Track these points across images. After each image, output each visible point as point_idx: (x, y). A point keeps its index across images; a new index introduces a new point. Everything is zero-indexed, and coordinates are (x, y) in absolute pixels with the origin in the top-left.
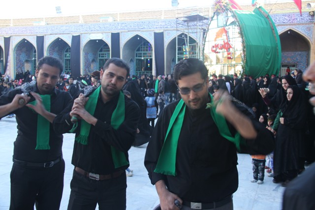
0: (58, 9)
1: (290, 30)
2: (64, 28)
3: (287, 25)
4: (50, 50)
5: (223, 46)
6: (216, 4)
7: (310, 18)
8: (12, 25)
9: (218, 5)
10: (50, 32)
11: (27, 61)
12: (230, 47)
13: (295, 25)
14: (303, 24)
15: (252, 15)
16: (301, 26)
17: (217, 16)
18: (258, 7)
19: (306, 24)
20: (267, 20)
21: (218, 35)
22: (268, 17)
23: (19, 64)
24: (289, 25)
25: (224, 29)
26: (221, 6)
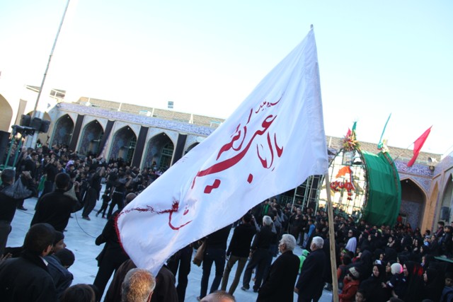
0: (171, 104)
1: (408, 180)
2: (172, 124)
3: (406, 174)
4: (151, 143)
5: (344, 185)
6: (345, 142)
7: (430, 172)
8: (119, 110)
9: (347, 142)
10: (156, 125)
11: (123, 148)
12: (352, 188)
13: (414, 175)
14: (422, 176)
15: (376, 157)
16: (420, 178)
17: (344, 152)
18: (384, 152)
19: (425, 177)
20: (391, 167)
21: (341, 173)
22: (392, 164)
23: (115, 149)
24: (409, 174)
25: (349, 169)
26: (350, 144)
